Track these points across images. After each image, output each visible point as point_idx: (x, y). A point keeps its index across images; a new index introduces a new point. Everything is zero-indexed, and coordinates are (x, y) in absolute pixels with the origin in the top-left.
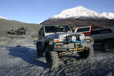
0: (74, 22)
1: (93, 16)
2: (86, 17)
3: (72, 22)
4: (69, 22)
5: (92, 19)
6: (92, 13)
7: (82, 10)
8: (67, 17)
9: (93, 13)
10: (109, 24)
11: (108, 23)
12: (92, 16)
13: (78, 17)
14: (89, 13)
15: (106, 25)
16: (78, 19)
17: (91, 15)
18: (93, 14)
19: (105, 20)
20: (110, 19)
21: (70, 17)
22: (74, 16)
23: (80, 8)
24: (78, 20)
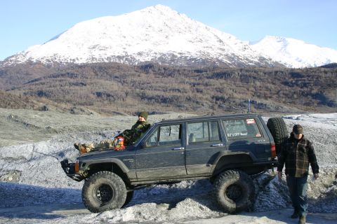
0: (129, 79)
1: (220, 52)
2: (186, 57)
3: (121, 79)
4: (102, 81)
5: (215, 68)
6: (213, 42)
7: (168, 23)
8: (97, 57)
9: (221, 41)
10: (287, 88)
11: (286, 83)
12: (214, 53)
13: (148, 59)
14: (201, 41)
15: (278, 93)
16: (147, 67)
17: (210, 51)
18: (218, 45)
19: (270, 73)
20: (292, 69)
21: (109, 55)
22: (132, 51)
23: (160, 15)
24: (147, 73)
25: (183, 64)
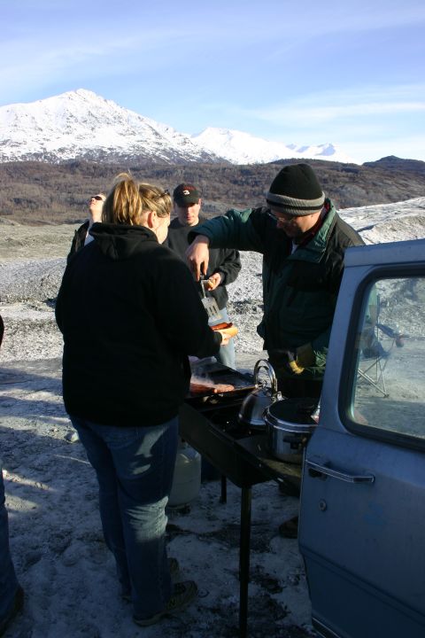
0: (52, 181)
1: (157, 146)
2: (117, 154)
3: (43, 181)
4: (20, 185)
5: (154, 165)
6: (148, 134)
7: (94, 112)
8: (9, 155)
9: (157, 134)
10: (236, 187)
11: (235, 182)
12: (150, 148)
13: (73, 156)
14: (134, 133)
15: (227, 193)
16: (72, 166)
17: (144, 145)
18: (153, 138)
19: (216, 171)
20: (241, 166)
21: (24, 152)
22: (51, 147)
23: (83, 101)
24: (74, 173)
25: (114, 161)
